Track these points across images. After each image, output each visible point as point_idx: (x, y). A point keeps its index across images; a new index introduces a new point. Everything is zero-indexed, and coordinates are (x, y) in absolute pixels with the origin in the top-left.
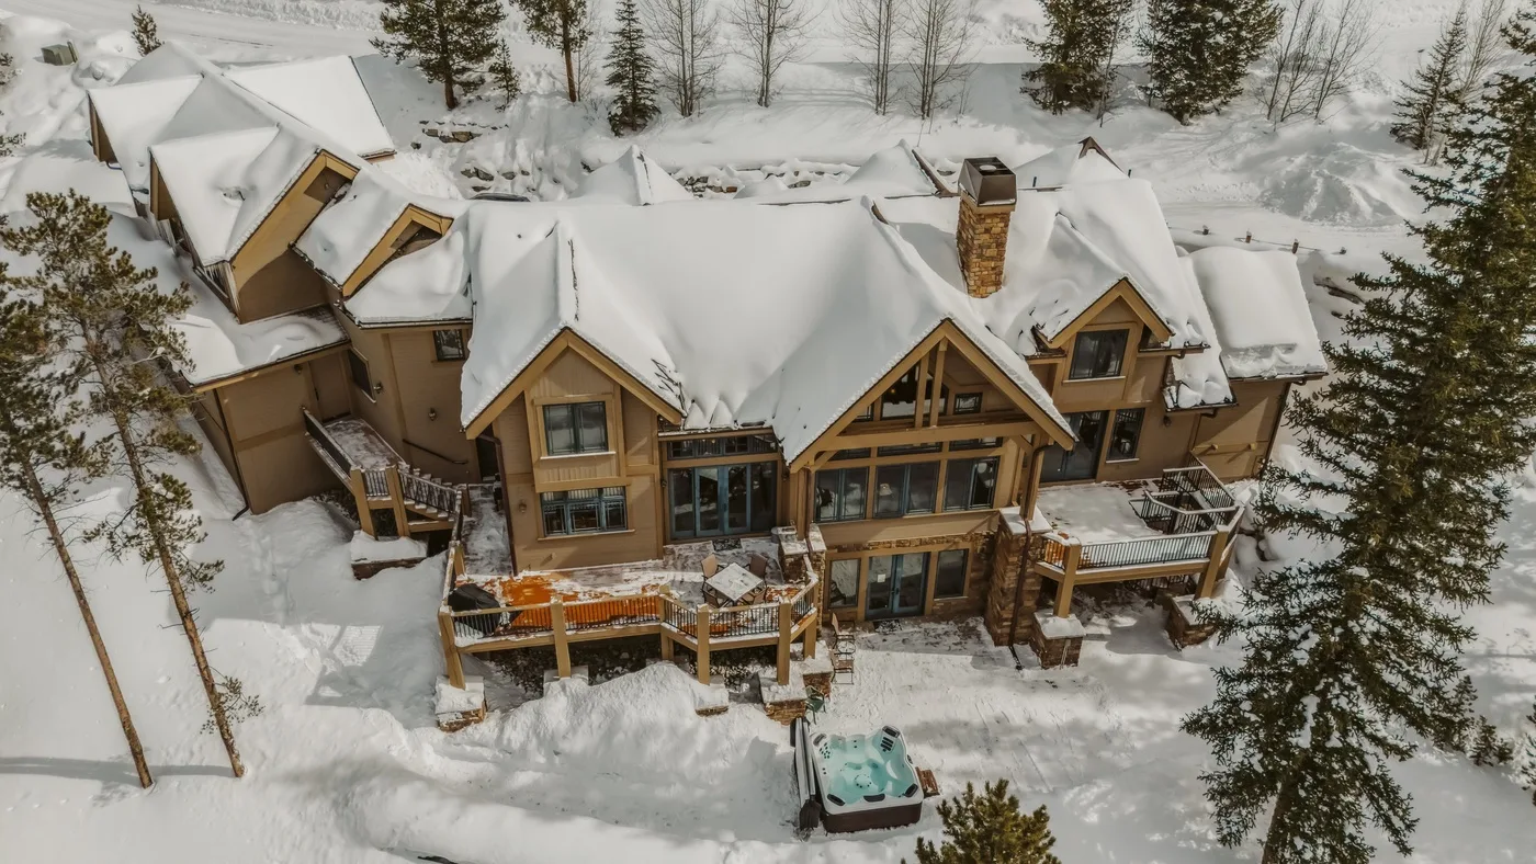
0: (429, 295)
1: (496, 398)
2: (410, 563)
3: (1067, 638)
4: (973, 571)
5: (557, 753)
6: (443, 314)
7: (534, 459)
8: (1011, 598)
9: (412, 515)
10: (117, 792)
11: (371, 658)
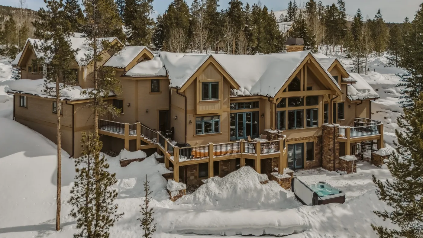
0: (154, 68)
1: (190, 78)
2: (141, 160)
3: (353, 161)
4: (316, 150)
5: (217, 200)
6: (157, 74)
7: (198, 101)
8: (332, 151)
9: (143, 143)
10: (45, 234)
11: (136, 185)
